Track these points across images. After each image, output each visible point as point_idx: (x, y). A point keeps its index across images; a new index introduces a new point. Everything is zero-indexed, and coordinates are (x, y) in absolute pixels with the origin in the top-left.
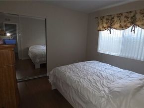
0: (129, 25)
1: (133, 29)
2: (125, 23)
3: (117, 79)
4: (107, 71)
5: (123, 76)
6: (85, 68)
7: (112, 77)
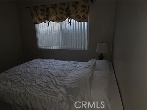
0: (65, 17)
1: (69, 21)
2: (61, 16)
3: (67, 73)
4: (55, 67)
5: (71, 68)
6: (29, 71)
7: (63, 73)
